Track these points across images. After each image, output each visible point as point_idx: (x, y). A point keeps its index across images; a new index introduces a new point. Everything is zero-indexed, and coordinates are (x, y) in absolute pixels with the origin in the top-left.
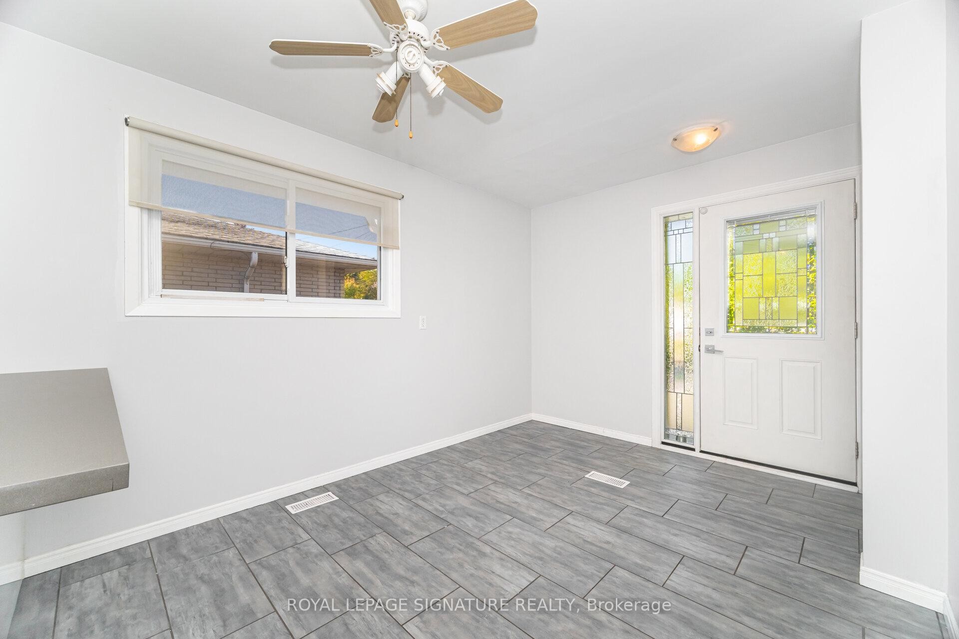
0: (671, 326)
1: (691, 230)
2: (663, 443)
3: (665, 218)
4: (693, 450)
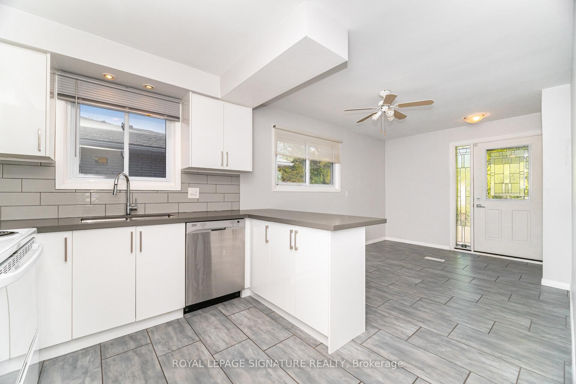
0: (459, 195)
1: (469, 153)
2: (455, 248)
3: (456, 147)
4: (470, 251)
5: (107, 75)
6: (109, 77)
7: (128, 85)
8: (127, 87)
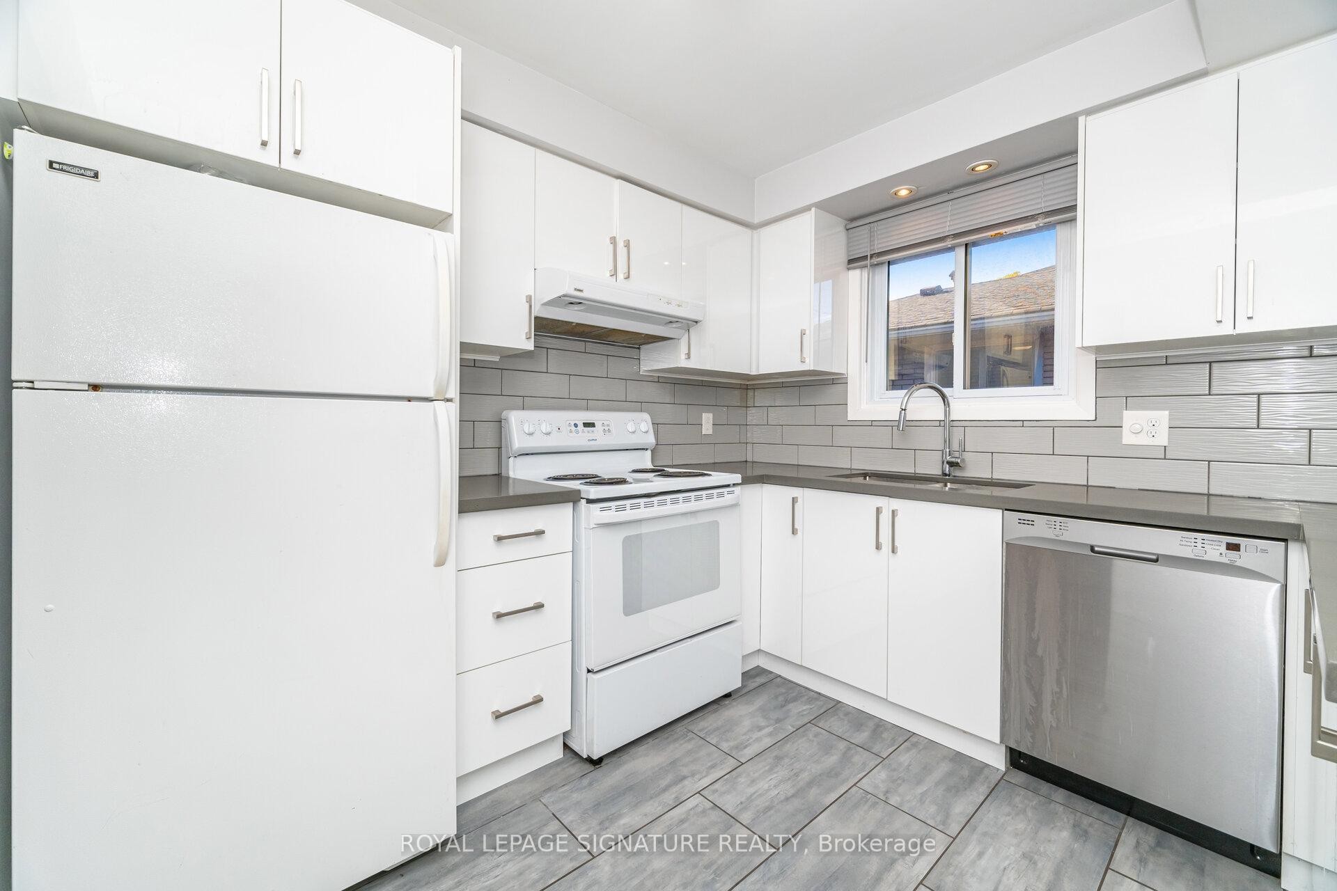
5: (898, 191)
6: (904, 193)
7: (951, 185)
8: (948, 191)
